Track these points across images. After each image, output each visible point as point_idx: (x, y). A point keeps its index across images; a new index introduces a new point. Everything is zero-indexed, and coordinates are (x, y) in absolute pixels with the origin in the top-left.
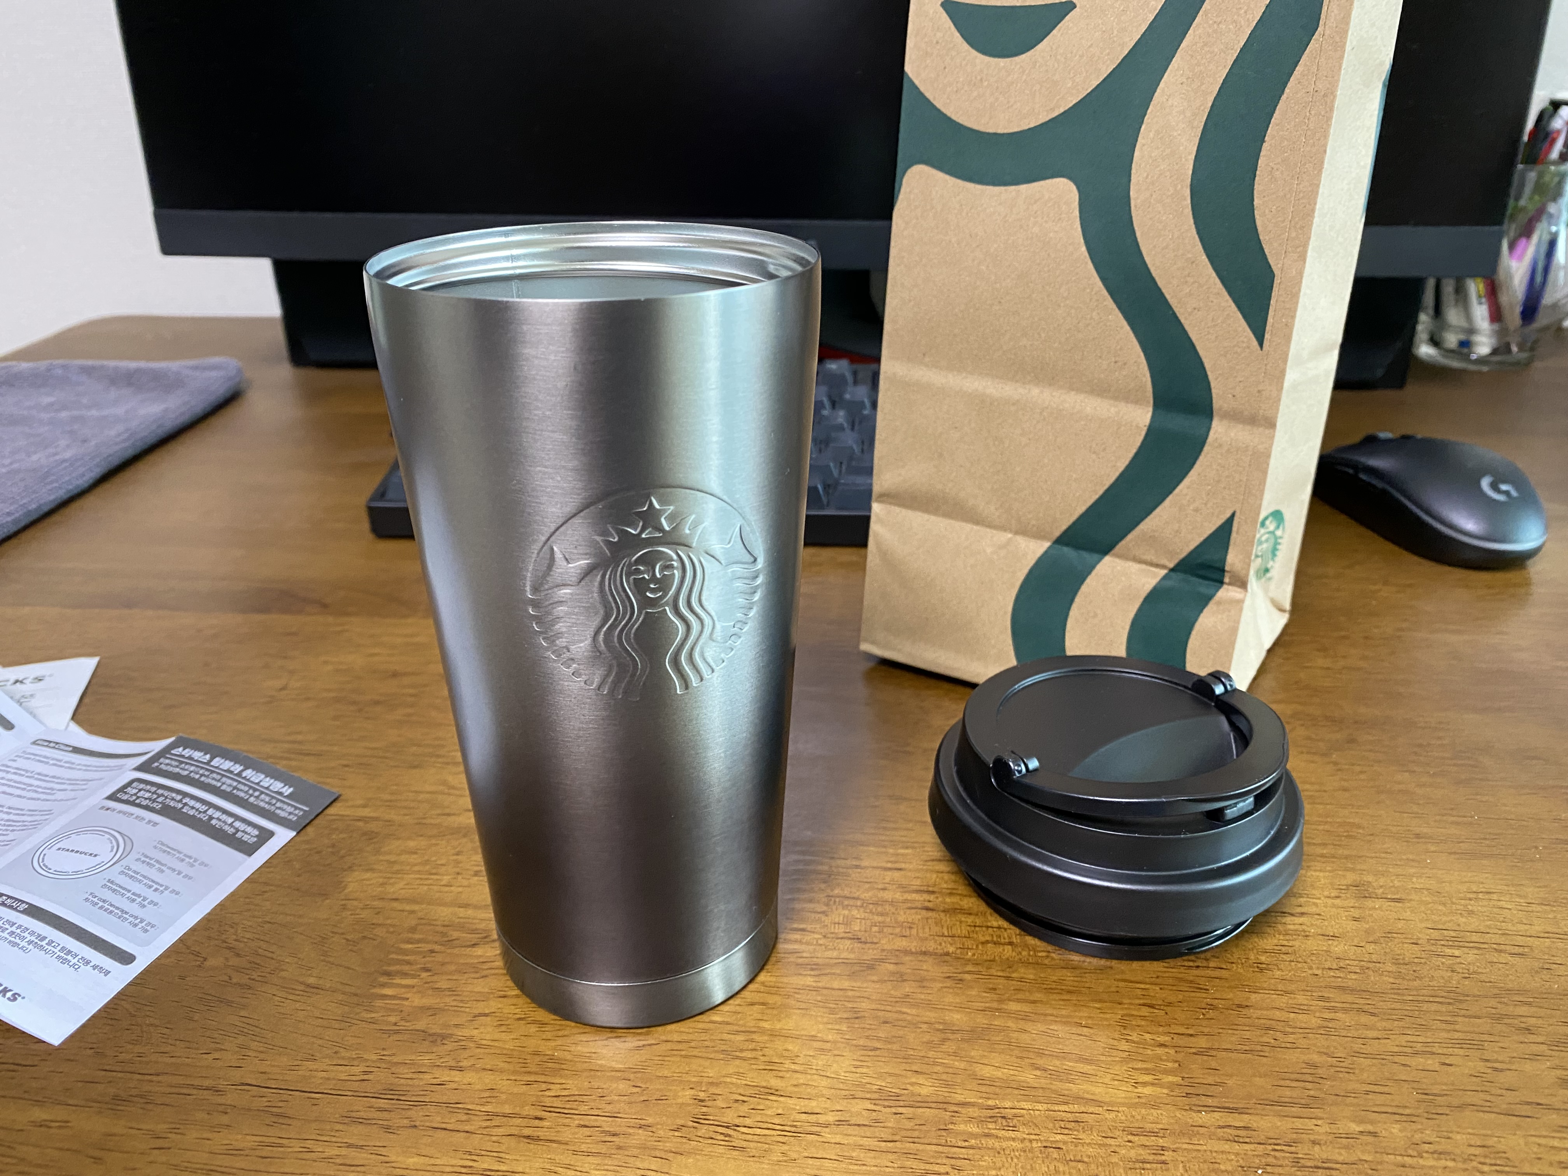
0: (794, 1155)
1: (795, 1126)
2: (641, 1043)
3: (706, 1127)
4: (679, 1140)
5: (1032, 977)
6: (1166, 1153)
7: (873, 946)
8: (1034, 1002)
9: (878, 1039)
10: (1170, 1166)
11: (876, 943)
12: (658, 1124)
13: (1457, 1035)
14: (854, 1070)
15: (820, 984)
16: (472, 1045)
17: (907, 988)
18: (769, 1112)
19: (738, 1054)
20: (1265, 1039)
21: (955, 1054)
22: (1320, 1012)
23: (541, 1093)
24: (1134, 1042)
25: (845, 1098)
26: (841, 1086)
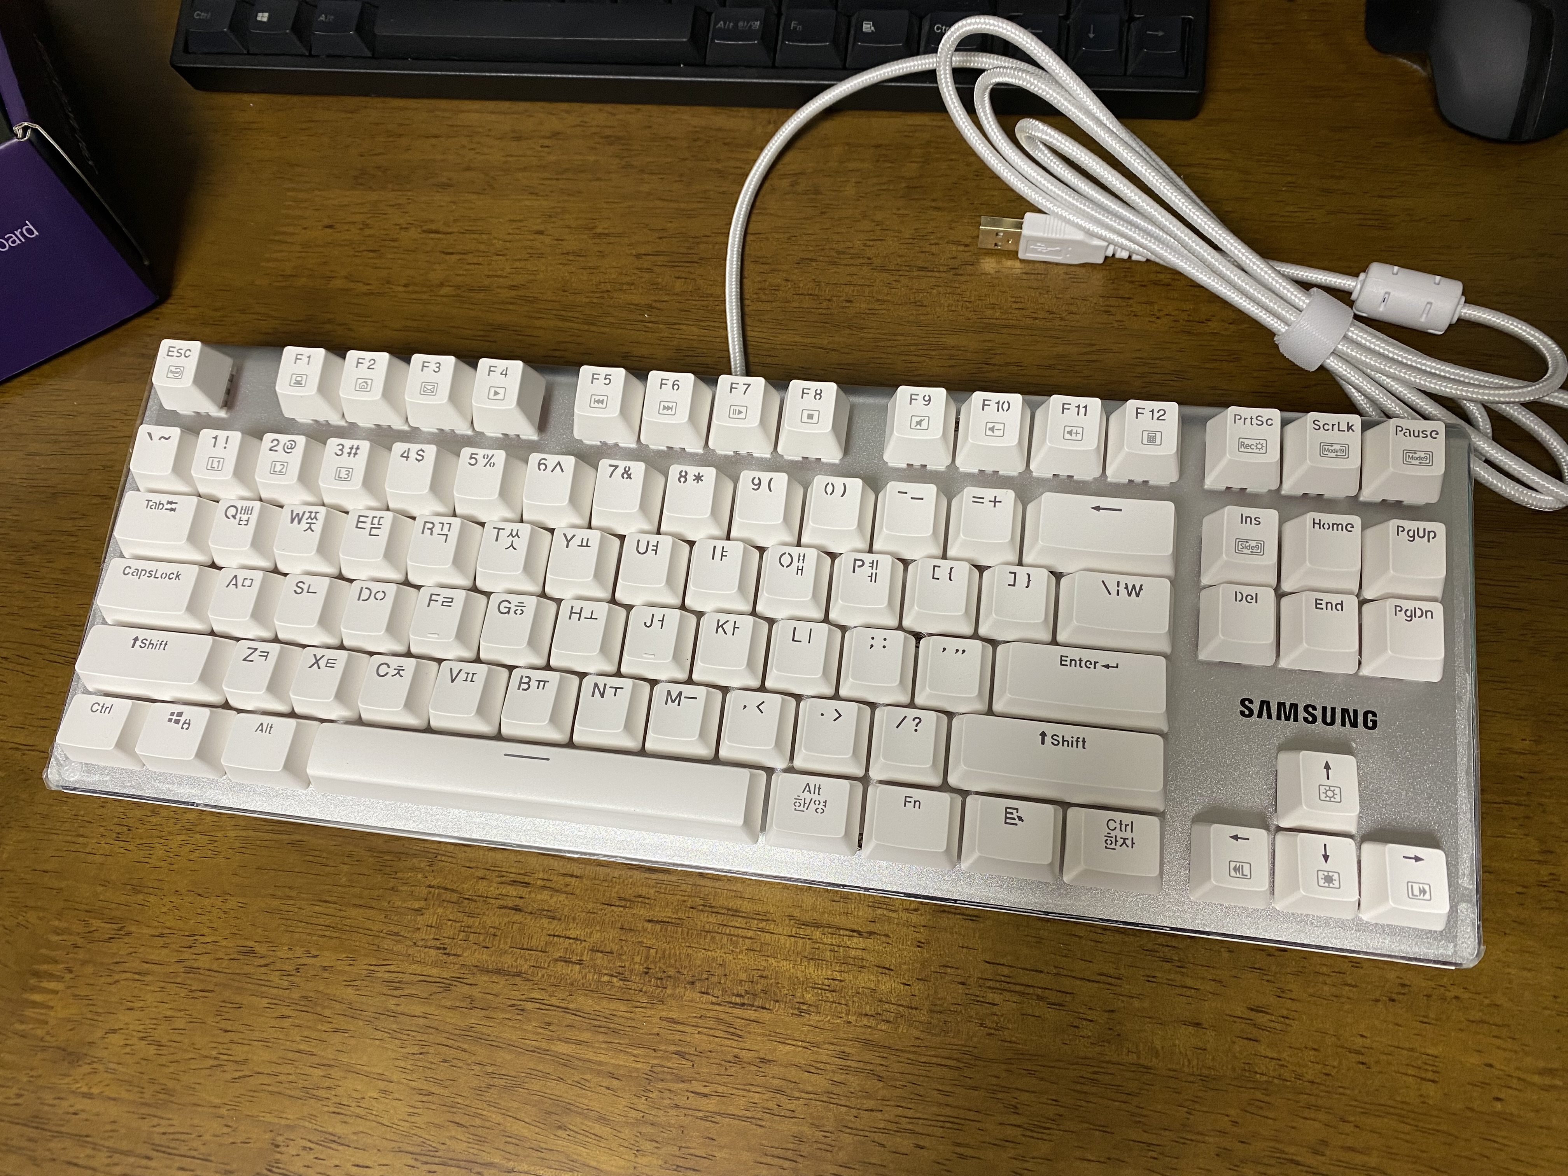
5: (586, 1009)
7: (455, 960)
8: (579, 1043)
9: (435, 1081)
11: (458, 956)
13: (945, 1110)
14: (407, 1118)
15: (399, 1009)
17: (474, 1018)
19: (315, 1092)
20: (771, 1105)
21: (496, 1105)
22: (833, 1072)
23: (151, 1129)
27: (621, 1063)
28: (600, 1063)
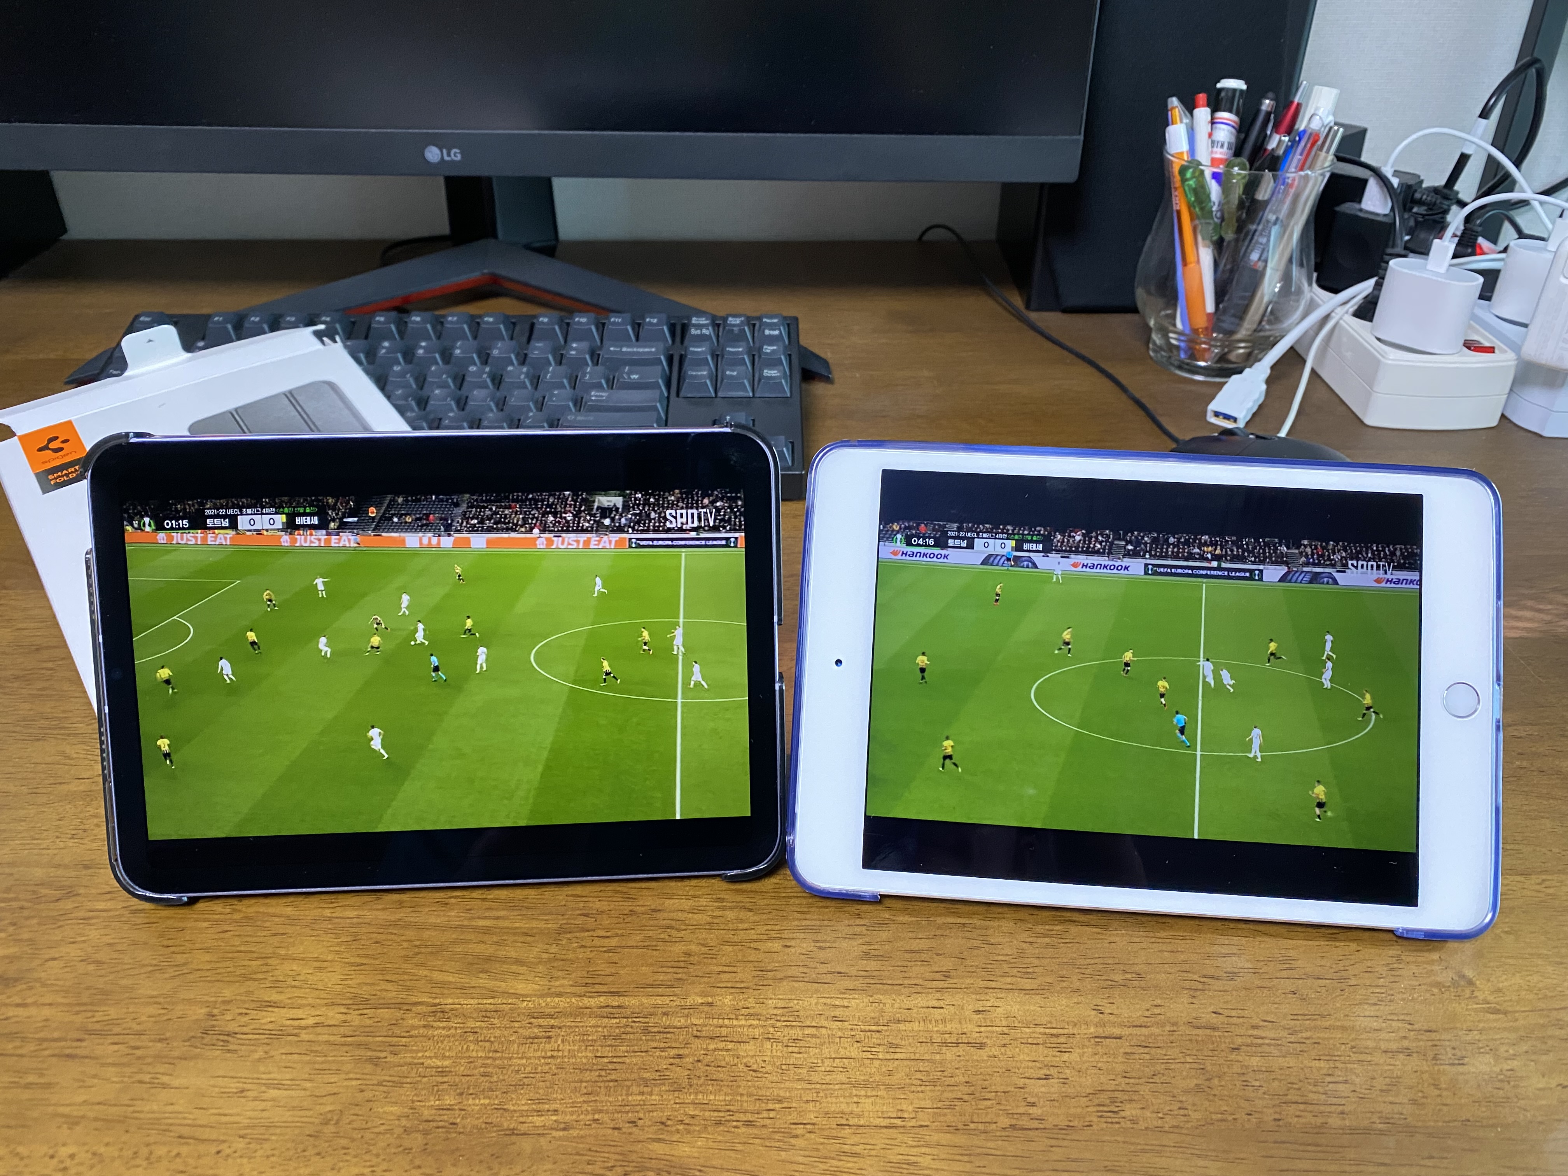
0: (272, 1053)
1: (281, 1030)
2: (177, 973)
3: (210, 1037)
4: (187, 1048)
5: (503, 897)
6: (553, 1030)
8: (498, 918)
9: (367, 956)
10: (553, 1040)
12: (173, 1037)
14: (341, 982)
16: (38, 985)
18: (263, 1021)
19: (252, 976)
20: (662, 936)
21: (423, 965)
22: (712, 911)
23: (86, 1020)
25: (326, 1005)
26: (325, 996)
27: (534, 925)
28: (517, 928)
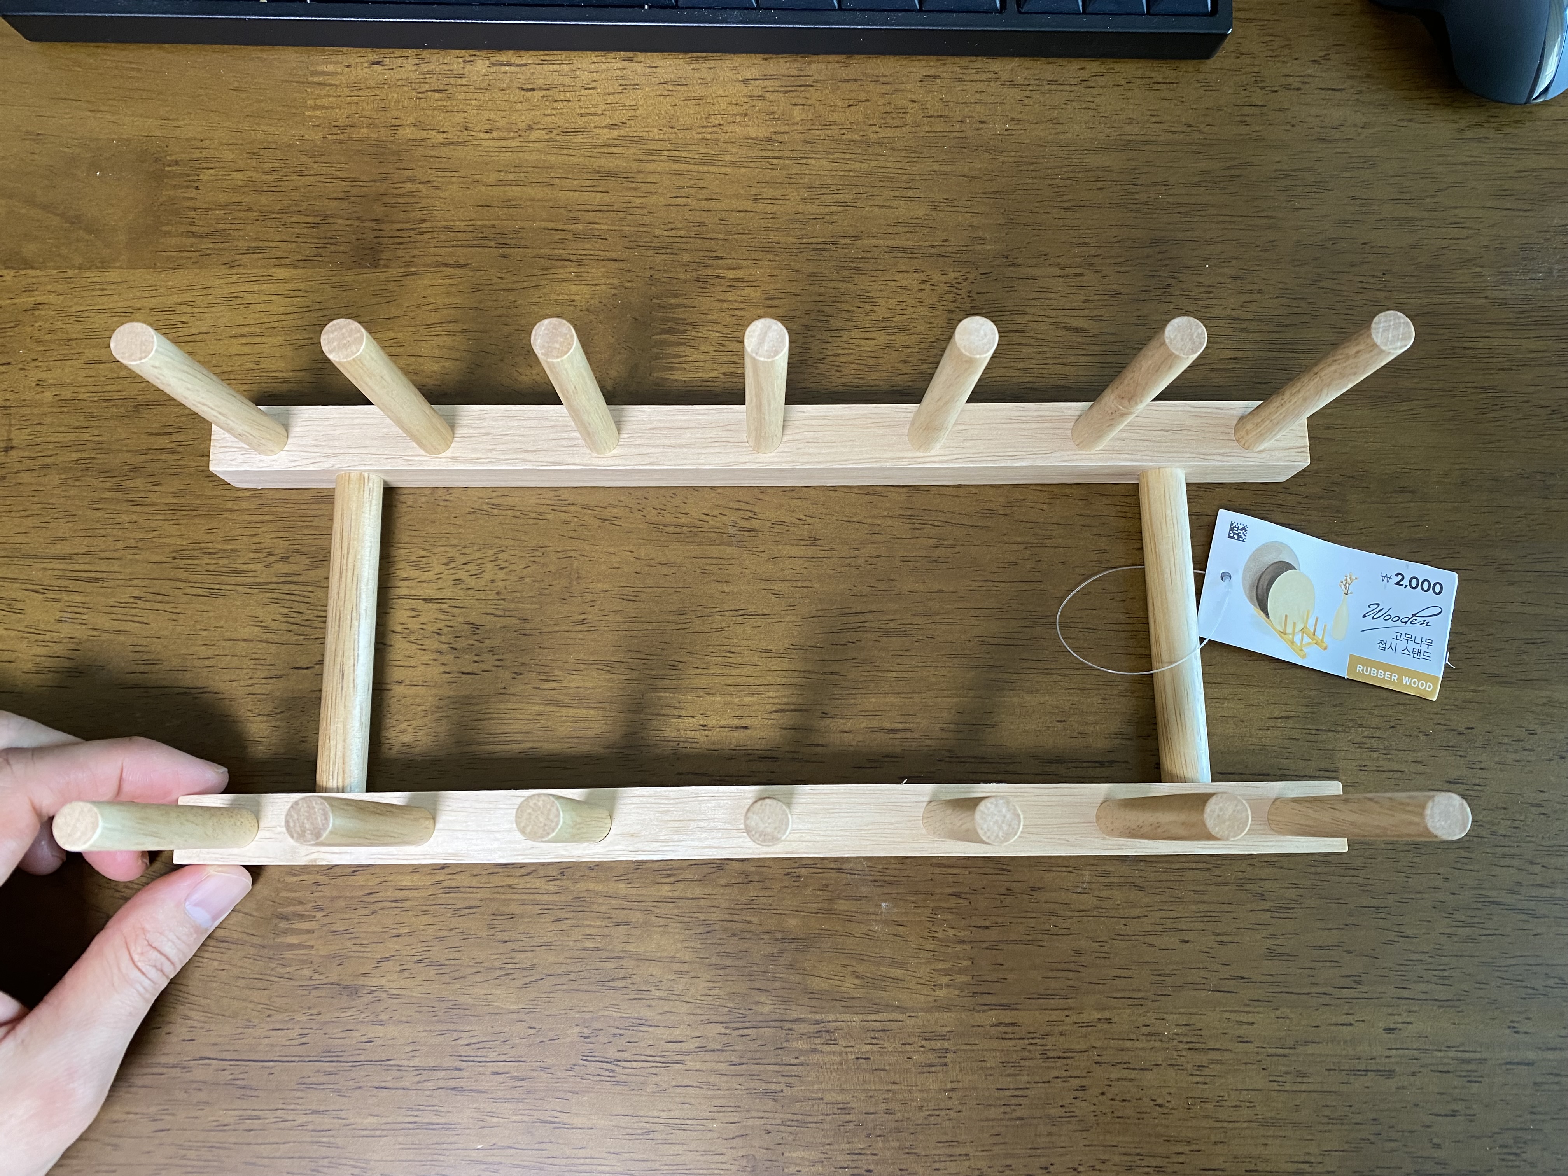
0: (665, 1086)
1: (664, 1056)
2: (528, 980)
3: (592, 1064)
4: (573, 1078)
6: (948, 1055)
8: (860, 898)
10: (949, 1067)
12: (554, 1065)
13: (1204, 907)
16: (384, 995)
17: (752, 891)
19: (611, 984)
20: (1046, 927)
22: (1099, 889)
23: (455, 1043)
24: (939, 940)
25: (703, 1023)
26: (699, 1011)
